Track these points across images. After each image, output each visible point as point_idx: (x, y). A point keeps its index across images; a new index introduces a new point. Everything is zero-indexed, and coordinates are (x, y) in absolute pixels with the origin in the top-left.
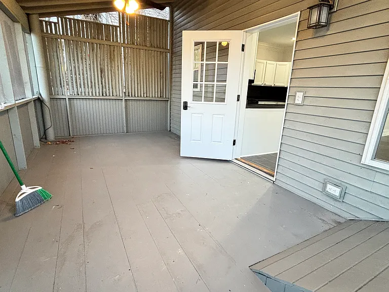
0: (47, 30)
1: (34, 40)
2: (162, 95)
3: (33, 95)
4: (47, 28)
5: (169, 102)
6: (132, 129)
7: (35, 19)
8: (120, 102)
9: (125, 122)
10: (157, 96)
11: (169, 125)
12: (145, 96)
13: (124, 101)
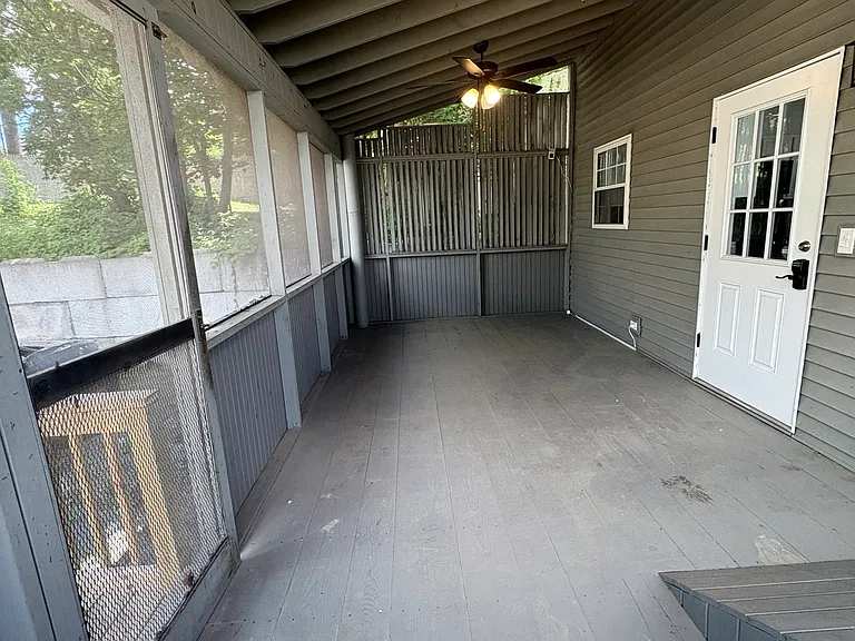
0: (364, 153)
1: (346, 171)
2: (552, 239)
3: (342, 257)
4: (364, 150)
5: (568, 251)
6: (492, 310)
7: (349, 140)
8: (471, 258)
9: (479, 295)
10: (541, 243)
11: (566, 299)
12: (518, 244)
13: (478, 256)
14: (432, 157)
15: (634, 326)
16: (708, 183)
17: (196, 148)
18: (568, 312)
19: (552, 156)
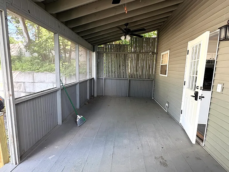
2: (149, 78)
4: (100, 50)
5: (154, 81)
6: (131, 95)
7: (96, 47)
8: (126, 80)
9: (128, 91)
10: (146, 78)
11: (153, 94)
12: (140, 78)
13: (128, 80)
14: (118, 52)
15: (167, 105)
16: (186, 66)
17: (63, 46)
18: (153, 98)
19: (150, 54)
